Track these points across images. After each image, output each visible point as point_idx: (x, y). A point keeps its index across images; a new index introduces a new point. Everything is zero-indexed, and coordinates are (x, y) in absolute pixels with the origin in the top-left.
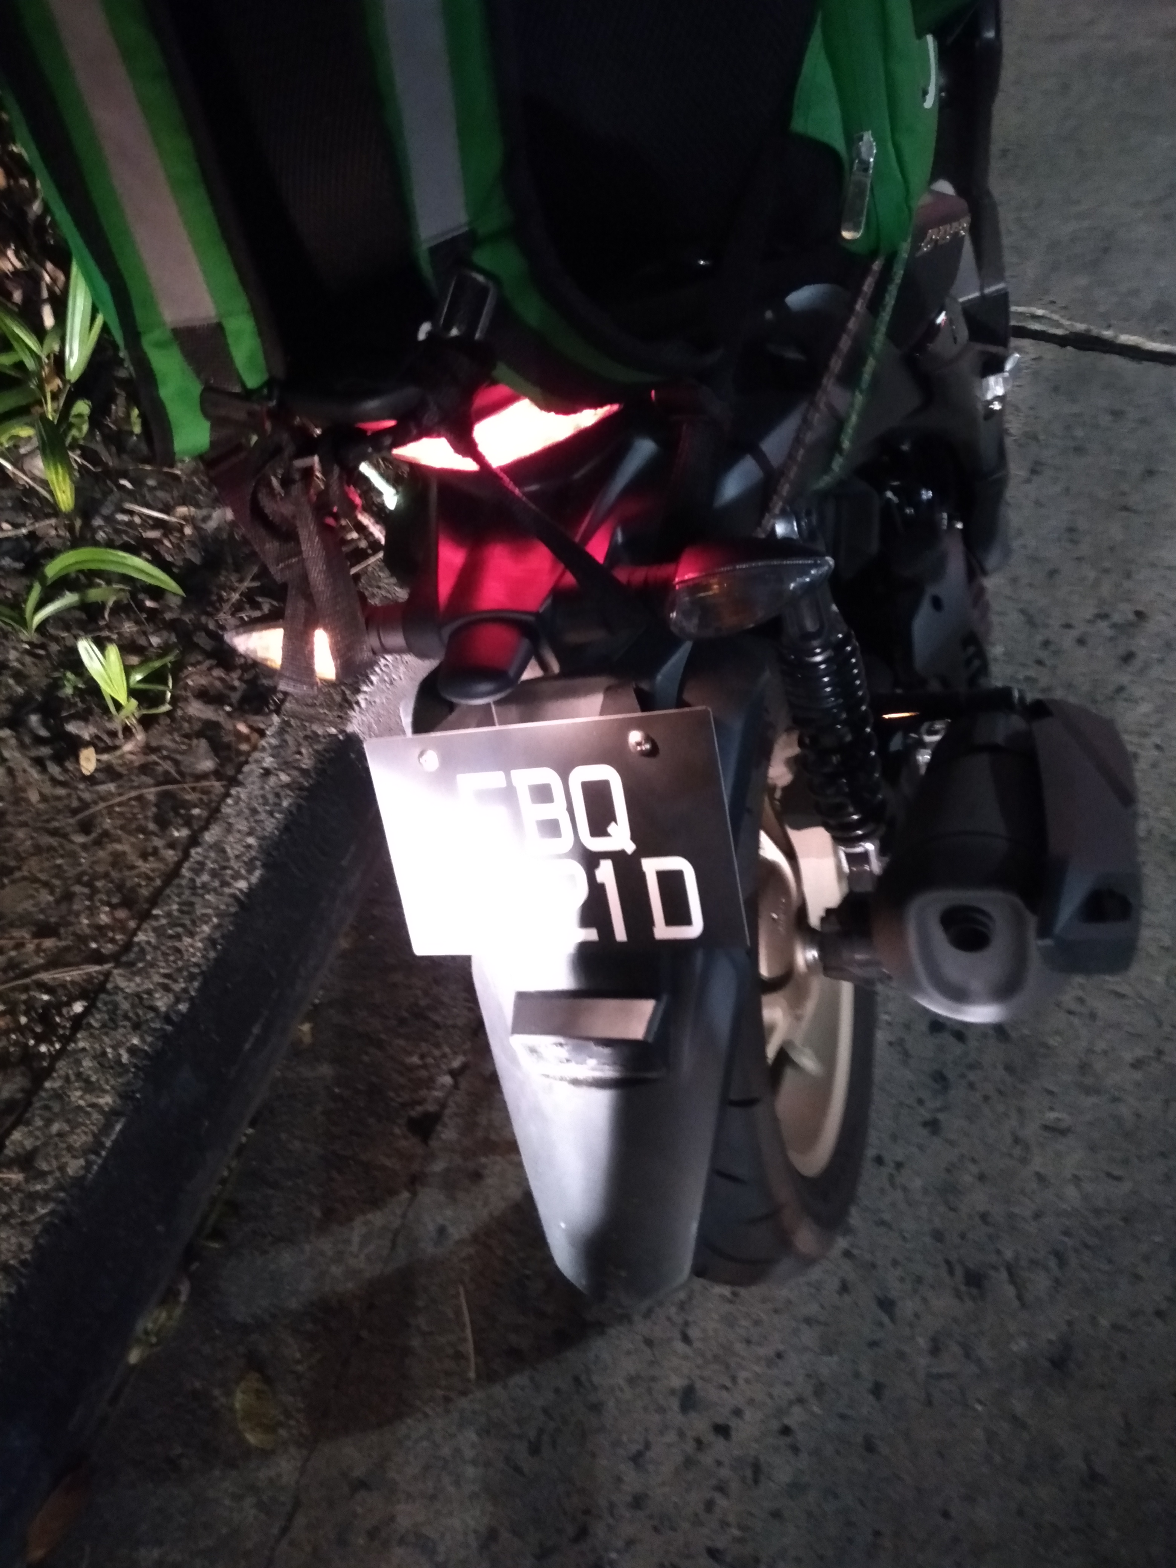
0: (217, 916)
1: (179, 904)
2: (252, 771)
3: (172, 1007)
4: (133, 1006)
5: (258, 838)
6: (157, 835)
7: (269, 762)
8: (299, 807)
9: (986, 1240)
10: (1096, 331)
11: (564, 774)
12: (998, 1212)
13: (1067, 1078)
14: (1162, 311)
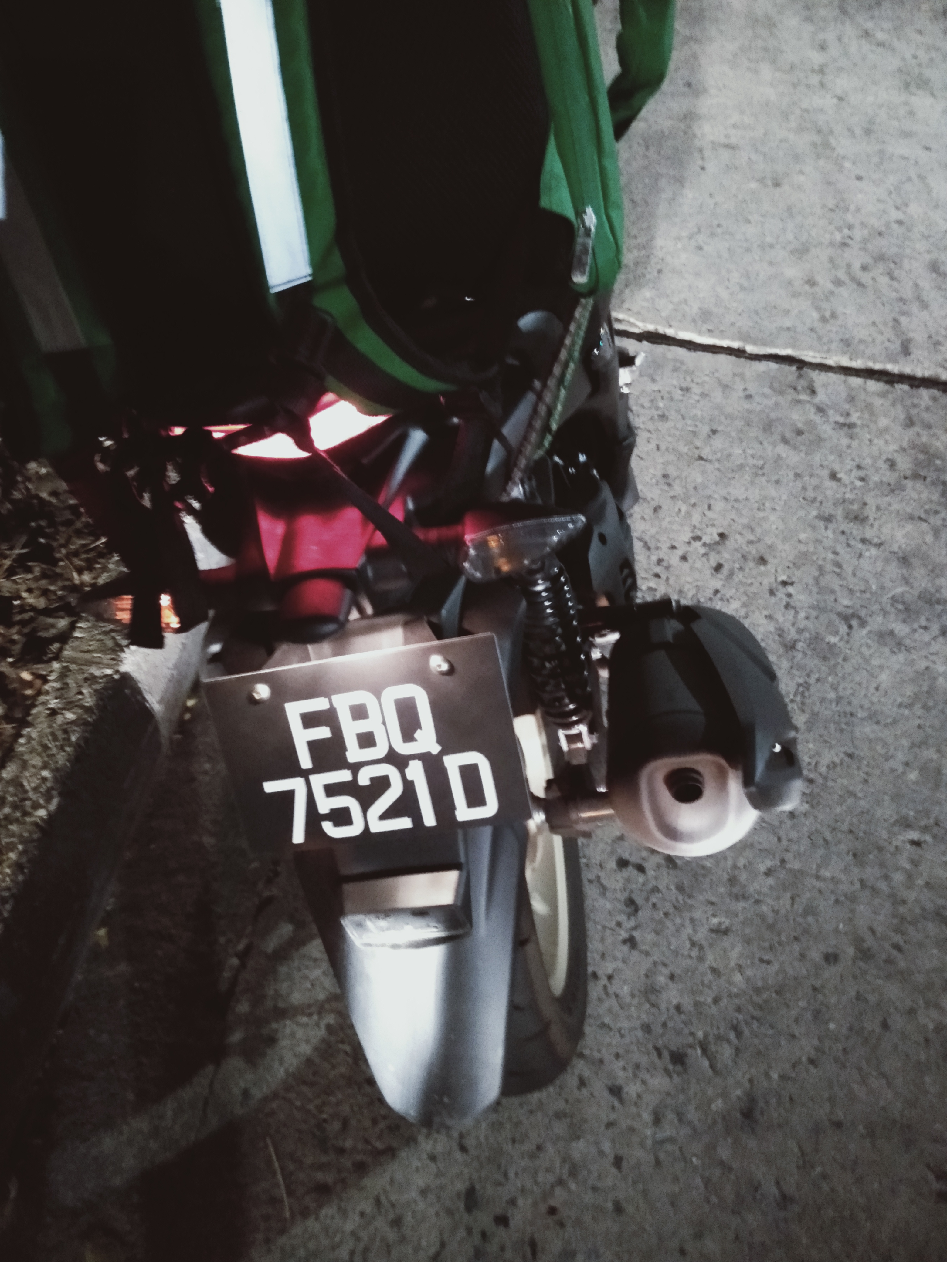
0: (21, 843)
2: (39, 712)
5: (52, 771)
7: (54, 703)
8: (86, 740)
9: (682, 1025)
10: (662, 330)
11: (378, 694)
12: (687, 1003)
13: (722, 890)
14: (705, 315)
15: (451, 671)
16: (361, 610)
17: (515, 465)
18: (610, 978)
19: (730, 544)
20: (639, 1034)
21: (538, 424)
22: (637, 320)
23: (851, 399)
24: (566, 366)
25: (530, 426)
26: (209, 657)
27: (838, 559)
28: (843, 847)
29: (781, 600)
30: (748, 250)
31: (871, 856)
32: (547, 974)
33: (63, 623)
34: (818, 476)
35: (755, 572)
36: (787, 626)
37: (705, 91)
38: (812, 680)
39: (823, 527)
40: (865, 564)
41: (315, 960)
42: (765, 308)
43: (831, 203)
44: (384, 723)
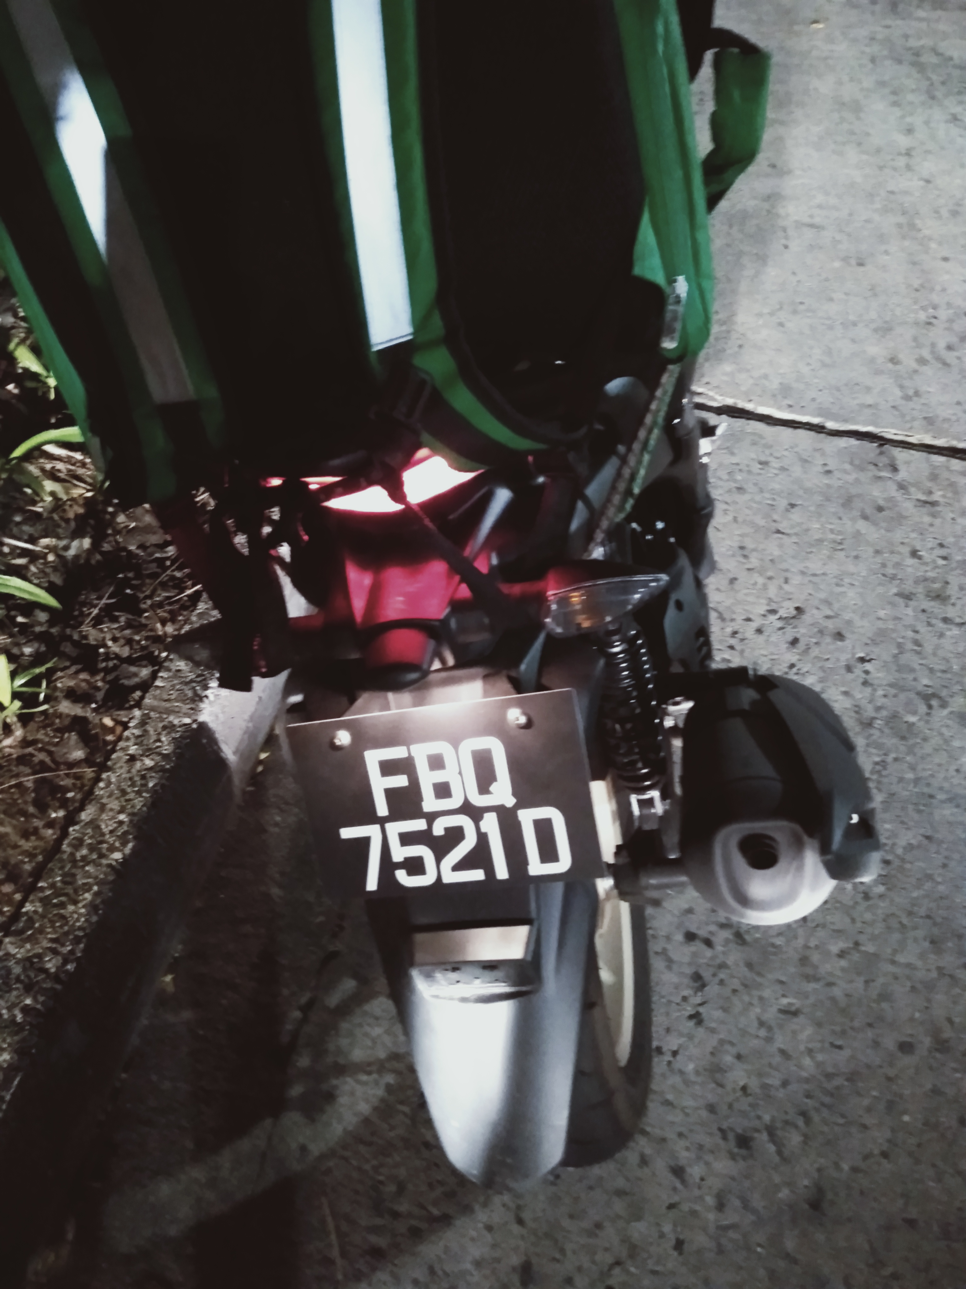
0: (97, 884)
1: (61, 875)
2: (119, 758)
3: (59, 968)
4: (25, 969)
5: (129, 815)
6: (37, 818)
7: (133, 750)
8: (163, 786)
9: (748, 1109)
10: (741, 404)
11: (456, 746)
12: (754, 1084)
13: (792, 970)
14: (785, 390)
15: (529, 725)
16: (443, 661)
17: (598, 526)
18: (675, 1053)
19: (807, 618)
20: (704, 1114)
21: (622, 486)
22: (716, 393)
23: (934, 477)
24: (650, 431)
25: (613, 488)
26: (288, 707)
27: (918, 637)
28: (920, 933)
29: (858, 676)
30: (831, 328)
31: (950, 944)
32: (613, 1043)
33: (145, 672)
34: (899, 553)
35: (832, 647)
36: (864, 703)
37: (789, 172)
38: (890, 759)
39: (903, 605)
40: (946, 643)
41: (377, 1018)
42: (846, 385)
43: (916, 283)
44: (460, 773)
